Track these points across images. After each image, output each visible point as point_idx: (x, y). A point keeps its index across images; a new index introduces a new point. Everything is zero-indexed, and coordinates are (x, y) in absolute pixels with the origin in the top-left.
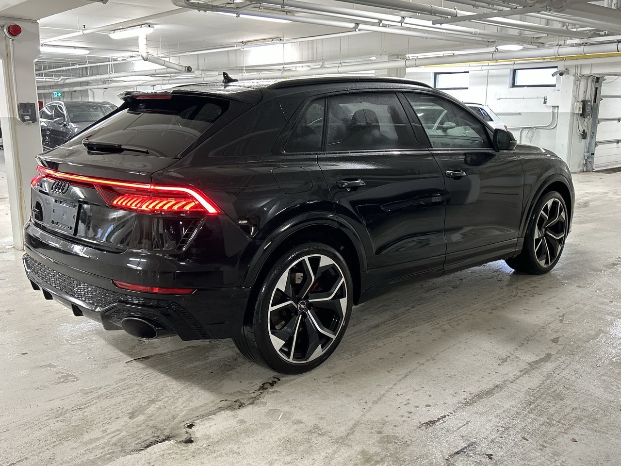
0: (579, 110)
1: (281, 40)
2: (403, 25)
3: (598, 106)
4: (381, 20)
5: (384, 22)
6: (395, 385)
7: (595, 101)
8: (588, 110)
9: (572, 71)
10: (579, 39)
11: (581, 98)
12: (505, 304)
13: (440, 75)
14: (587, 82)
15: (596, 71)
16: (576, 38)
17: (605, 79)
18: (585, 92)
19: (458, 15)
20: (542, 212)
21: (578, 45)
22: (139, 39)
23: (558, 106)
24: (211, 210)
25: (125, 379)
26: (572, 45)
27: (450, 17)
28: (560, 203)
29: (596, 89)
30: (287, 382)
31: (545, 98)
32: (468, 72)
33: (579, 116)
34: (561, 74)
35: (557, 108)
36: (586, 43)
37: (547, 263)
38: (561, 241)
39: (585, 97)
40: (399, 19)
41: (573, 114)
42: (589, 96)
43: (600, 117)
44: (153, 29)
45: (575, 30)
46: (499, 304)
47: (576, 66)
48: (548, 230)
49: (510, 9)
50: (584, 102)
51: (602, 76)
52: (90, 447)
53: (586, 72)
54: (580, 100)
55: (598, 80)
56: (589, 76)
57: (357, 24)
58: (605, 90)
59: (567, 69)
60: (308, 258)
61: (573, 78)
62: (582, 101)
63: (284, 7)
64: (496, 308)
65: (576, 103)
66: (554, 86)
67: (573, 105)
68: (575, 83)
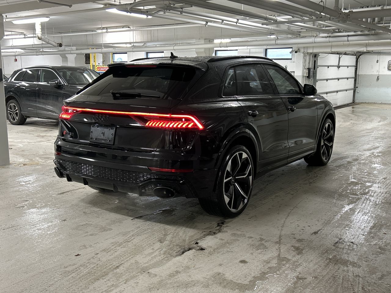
0: (307, 74)
1: (129, 27)
2: (238, 24)
3: (316, 71)
4: (223, 20)
5: (224, 22)
6: (286, 219)
7: (314, 69)
8: (311, 74)
9: (302, 50)
10: (327, 33)
11: (307, 67)
12: (314, 180)
13: (218, 52)
14: (310, 57)
15: (316, 51)
16: (325, 33)
17: (320, 56)
18: (309, 63)
19: (278, 21)
20: (324, 130)
21: (326, 37)
22: (36, 25)
23: (294, 72)
24: (201, 127)
25: (139, 227)
26: (323, 37)
27: (273, 21)
28: (331, 125)
29: (315, 61)
30: (230, 222)
31: (286, 67)
32: (237, 50)
33: (307, 78)
34: (296, 52)
35: (293, 73)
36: (330, 36)
37: (326, 159)
38: (332, 147)
39: (309, 66)
40: (236, 20)
41: (303, 76)
42: (311, 66)
43: (318, 78)
44: (49, 19)
45: (324, 28)
46: (311, 181)
47: (304, 47)
48: (326, 141)
49: (308, 19)
50: (309, 69)
51: (318, 53)
52: (153, 256)
53: (310, 51)
54: (307, 68)
55: (316, 56)
56: (311, 53)
57: (207, 22)
58: (320, 62)
59: (299, 49)
60: (238, 153)
61: (302, 54)
62: (308, 69)
63: (182, 13)
64: (311, 183)
65: (304, 70)
66: (291, 59)
67: (303, 71)
68: (304, 58)
